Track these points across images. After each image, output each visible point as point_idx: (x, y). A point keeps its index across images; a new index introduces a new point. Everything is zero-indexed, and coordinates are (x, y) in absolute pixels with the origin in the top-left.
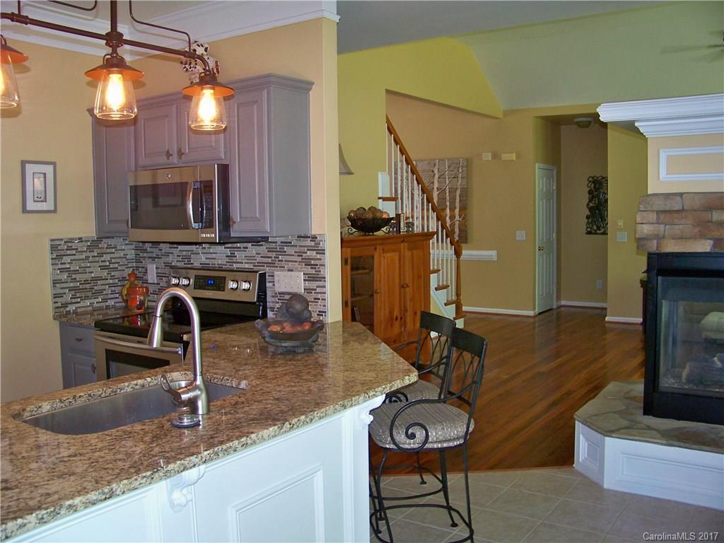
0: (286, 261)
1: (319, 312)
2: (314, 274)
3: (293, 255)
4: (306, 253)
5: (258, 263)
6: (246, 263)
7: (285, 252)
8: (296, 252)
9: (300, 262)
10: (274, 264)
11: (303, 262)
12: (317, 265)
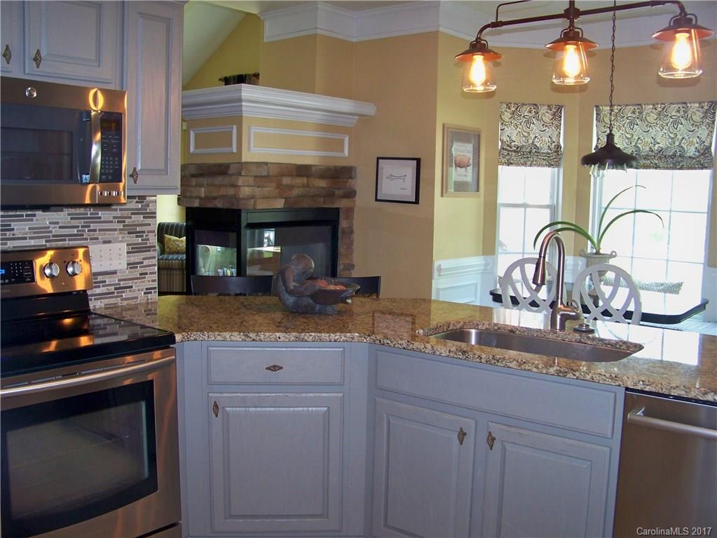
0: (100, 230)
1: (147, 289)
2: (139, 244)
3: (112, 222)
4: (131, 218)
5: (54, 236)
6: (31, 238)
7: (100, 218)
8: (114, 218)
9: (120, 230)
10: (83, 235)
11: (124, 230)
12: (144, 232)
